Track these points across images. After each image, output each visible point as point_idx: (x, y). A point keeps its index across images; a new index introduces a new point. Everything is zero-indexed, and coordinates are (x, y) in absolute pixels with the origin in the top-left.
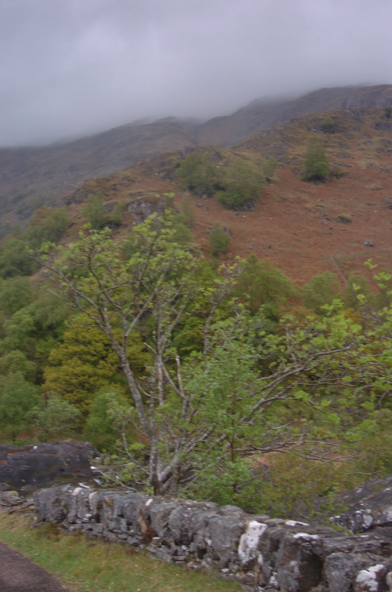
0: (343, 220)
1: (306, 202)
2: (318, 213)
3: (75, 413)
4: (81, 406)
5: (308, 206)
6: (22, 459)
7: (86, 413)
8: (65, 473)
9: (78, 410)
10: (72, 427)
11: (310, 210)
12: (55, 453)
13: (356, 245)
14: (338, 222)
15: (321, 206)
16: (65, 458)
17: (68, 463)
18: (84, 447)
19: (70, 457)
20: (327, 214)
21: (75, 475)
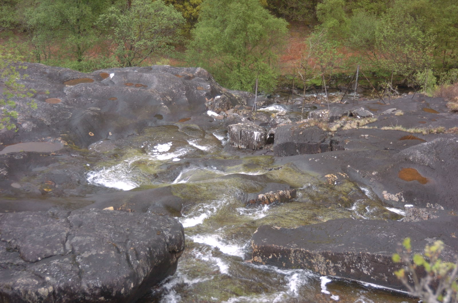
3: (174, 18)
4: (184, 7)
6: (88, 94)
7: (193, 20)
8: (163, 122)
9: (179, 14)
10: (171, 41)
12: (145, 87)
16: (164, 96)
17: (168, 104)
18: (194, 77)
19: (171, 94)
21: (180, 125)
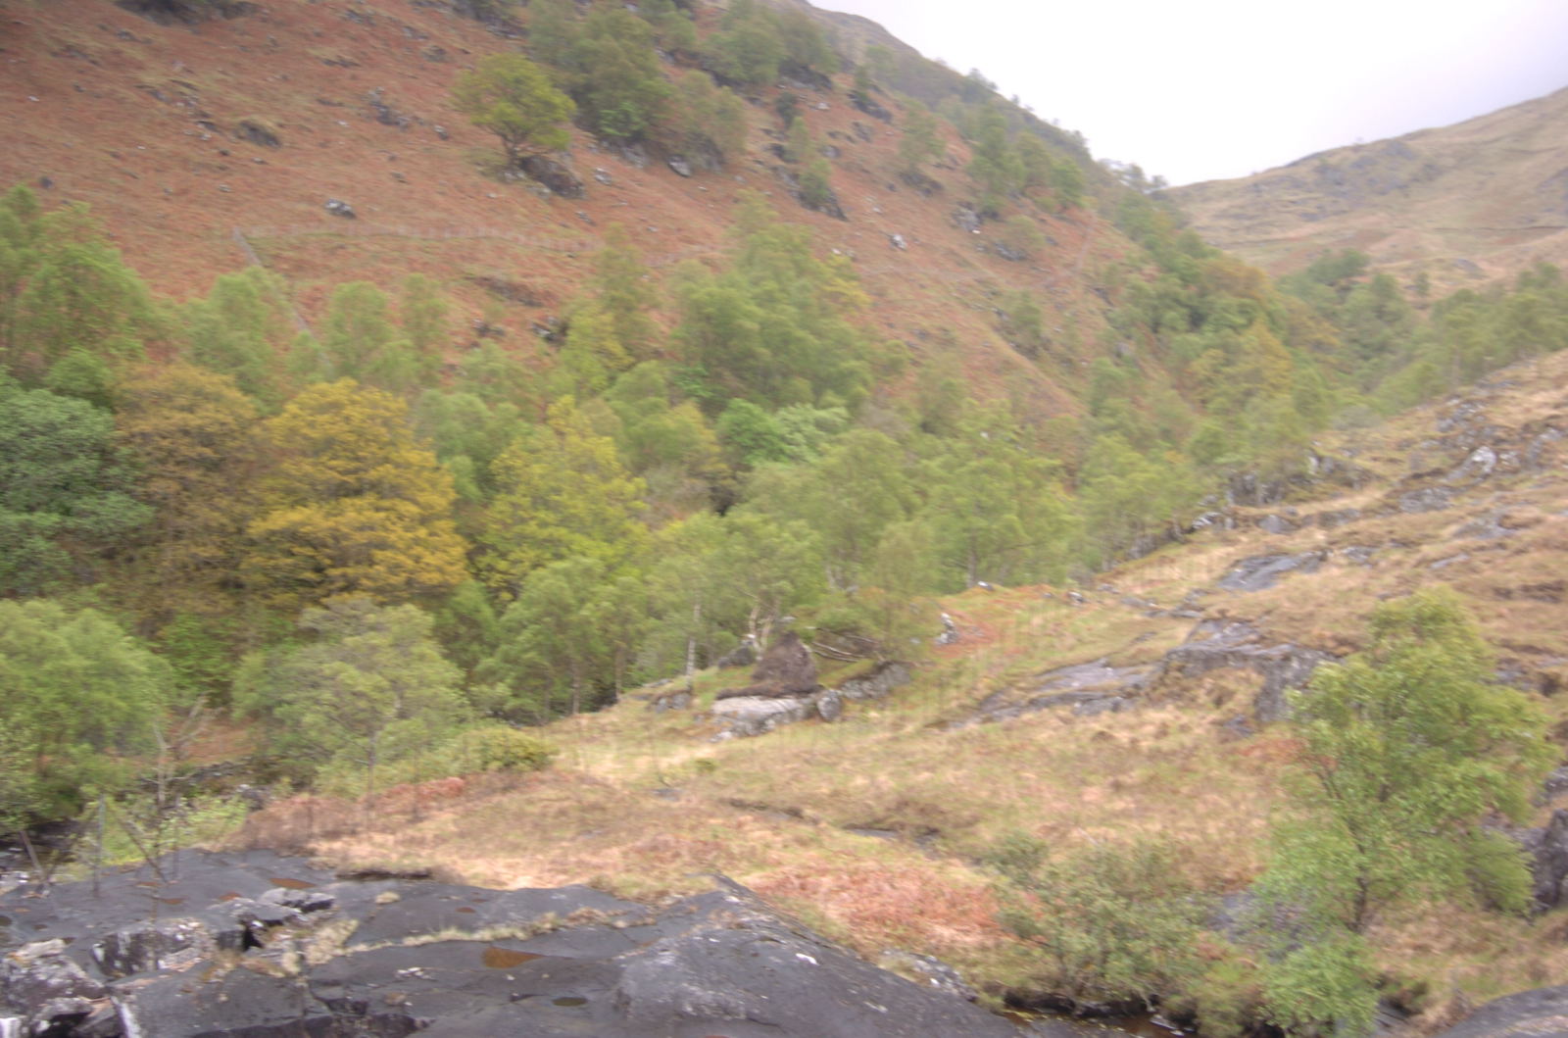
0: (256, 133)
1: (140, 67)
2: (180, 104)
5: (149, 78)
11: (155, 94)
13: (303, 207)
14: (241, 138)
15: (188, 86)
20: (207, 110)
